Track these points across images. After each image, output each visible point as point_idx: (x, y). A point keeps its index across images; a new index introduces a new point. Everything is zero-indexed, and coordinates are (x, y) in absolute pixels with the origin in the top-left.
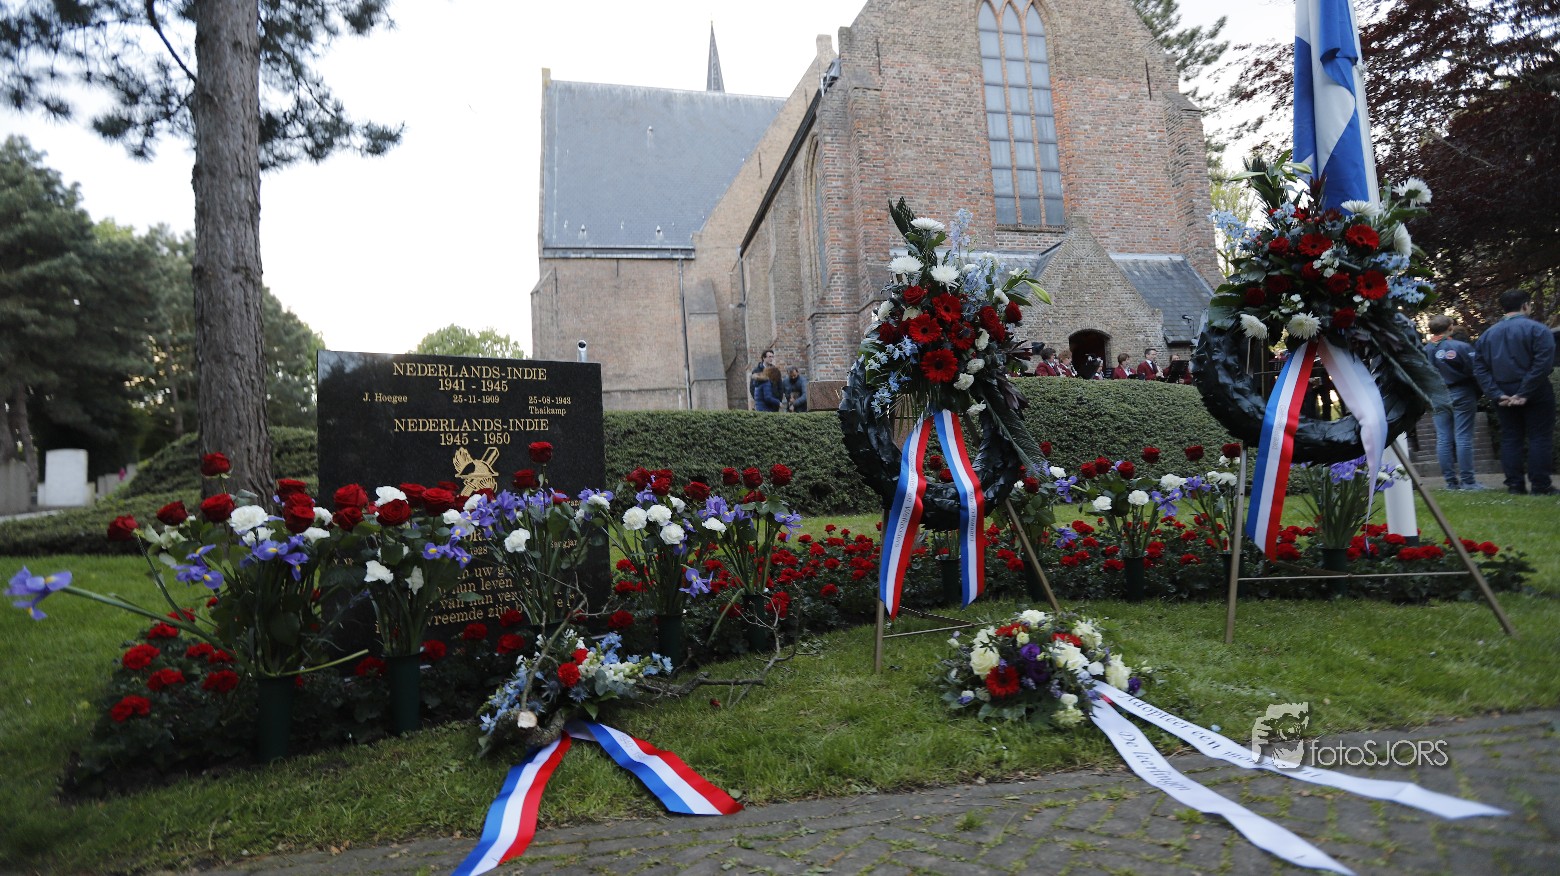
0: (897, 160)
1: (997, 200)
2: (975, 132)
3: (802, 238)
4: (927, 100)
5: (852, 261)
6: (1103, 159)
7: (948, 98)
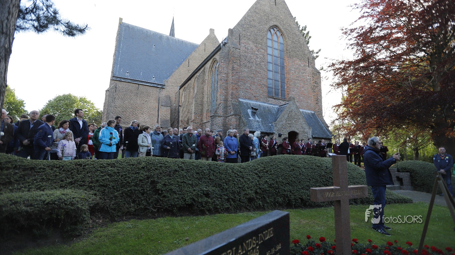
0: (242, 71)
1: (268, 88)
2: (264, 67)
3: (205, 89)
4: (252, 55)
5: (226, 100)
6: (296, 81)
7: (258, 56)
